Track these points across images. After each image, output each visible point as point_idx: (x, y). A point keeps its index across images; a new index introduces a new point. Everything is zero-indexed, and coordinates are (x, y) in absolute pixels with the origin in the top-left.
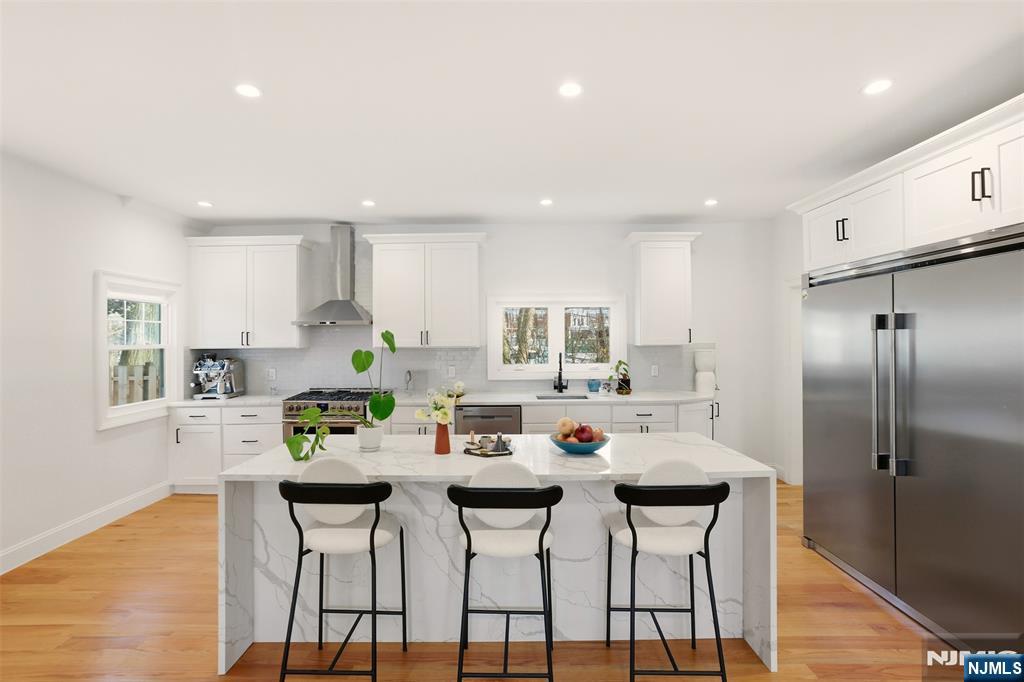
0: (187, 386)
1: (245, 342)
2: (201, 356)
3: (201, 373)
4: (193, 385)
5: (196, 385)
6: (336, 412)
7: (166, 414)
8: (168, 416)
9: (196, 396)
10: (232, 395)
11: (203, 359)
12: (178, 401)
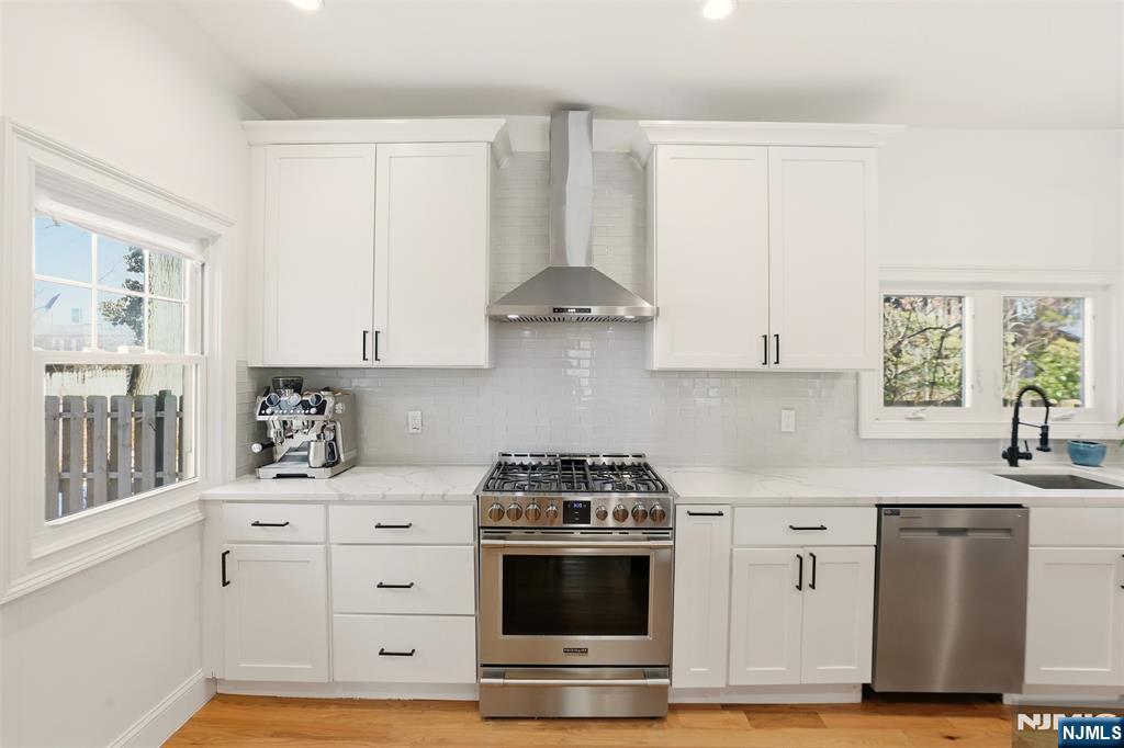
0: (243, 448)
1: (370, 354)
2: (272, 383)
3: (274, 420)
4: (257, 448)
5: (264, 447)
6: (610, 522)
7: (199, 517)
8: (204, 520)
9: (262, 471)
10: (337, 468)
11: (277, 389)
12: (224, 483)
